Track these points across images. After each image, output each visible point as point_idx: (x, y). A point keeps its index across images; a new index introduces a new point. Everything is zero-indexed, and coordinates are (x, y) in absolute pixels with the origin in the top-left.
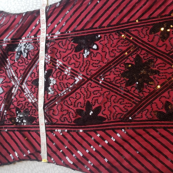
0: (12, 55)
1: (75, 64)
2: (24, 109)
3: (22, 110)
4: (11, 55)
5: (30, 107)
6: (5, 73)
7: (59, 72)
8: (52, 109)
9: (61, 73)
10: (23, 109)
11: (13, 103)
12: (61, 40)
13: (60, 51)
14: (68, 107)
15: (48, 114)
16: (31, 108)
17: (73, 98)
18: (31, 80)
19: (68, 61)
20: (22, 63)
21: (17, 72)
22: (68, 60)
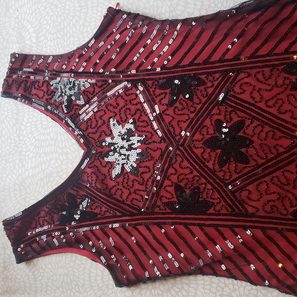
0: (162, 96)
1: (292, 112)
2: (192, 188)
3: (186, 189)
4: (159, 95)
5: (202, 184)
6: (150, 126)
7: (259, 125)
8: (247, 190)
9: (263, 127)
10: (189, 188)
11: (169, 177)
12: (261, 70)
13: (259, 89)
14: (280, 187)
15: (239, 198)
16: (204, 186)
17: (292, 173)
18: (202, 139)
19: (277, 107)
20: (182, 109)
21: (172, 126)
22: (278, 105)
